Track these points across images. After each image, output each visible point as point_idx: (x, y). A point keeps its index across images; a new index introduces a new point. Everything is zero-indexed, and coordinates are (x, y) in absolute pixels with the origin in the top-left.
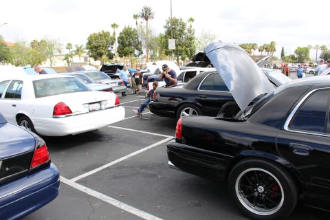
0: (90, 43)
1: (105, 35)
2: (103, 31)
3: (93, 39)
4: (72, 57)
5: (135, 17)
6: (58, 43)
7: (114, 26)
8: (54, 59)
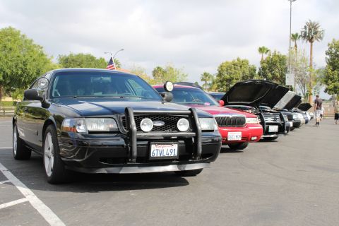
1: (240, 64)
2: (238, 59)
3: (224, 68)
5: (294, 37)
6: (181, 74)
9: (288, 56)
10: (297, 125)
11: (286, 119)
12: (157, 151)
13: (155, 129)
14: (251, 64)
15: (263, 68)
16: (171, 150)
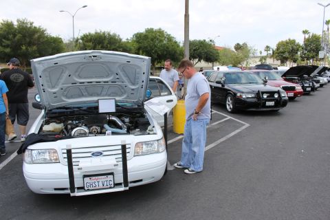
0: (278, 49)
1: (292, 42)
2: (289, 40)
3: (281, 45)
4: (265, 59)
6: (253, 49)
7: (305, 32)
8: (250, 61)
9: (321, 36)
10: (322, 86)
11: (315, 84)
12: (268, 104)
13: (268, 97)
14: (297, 42)
15: (305, 45)
16: (272, 103)
